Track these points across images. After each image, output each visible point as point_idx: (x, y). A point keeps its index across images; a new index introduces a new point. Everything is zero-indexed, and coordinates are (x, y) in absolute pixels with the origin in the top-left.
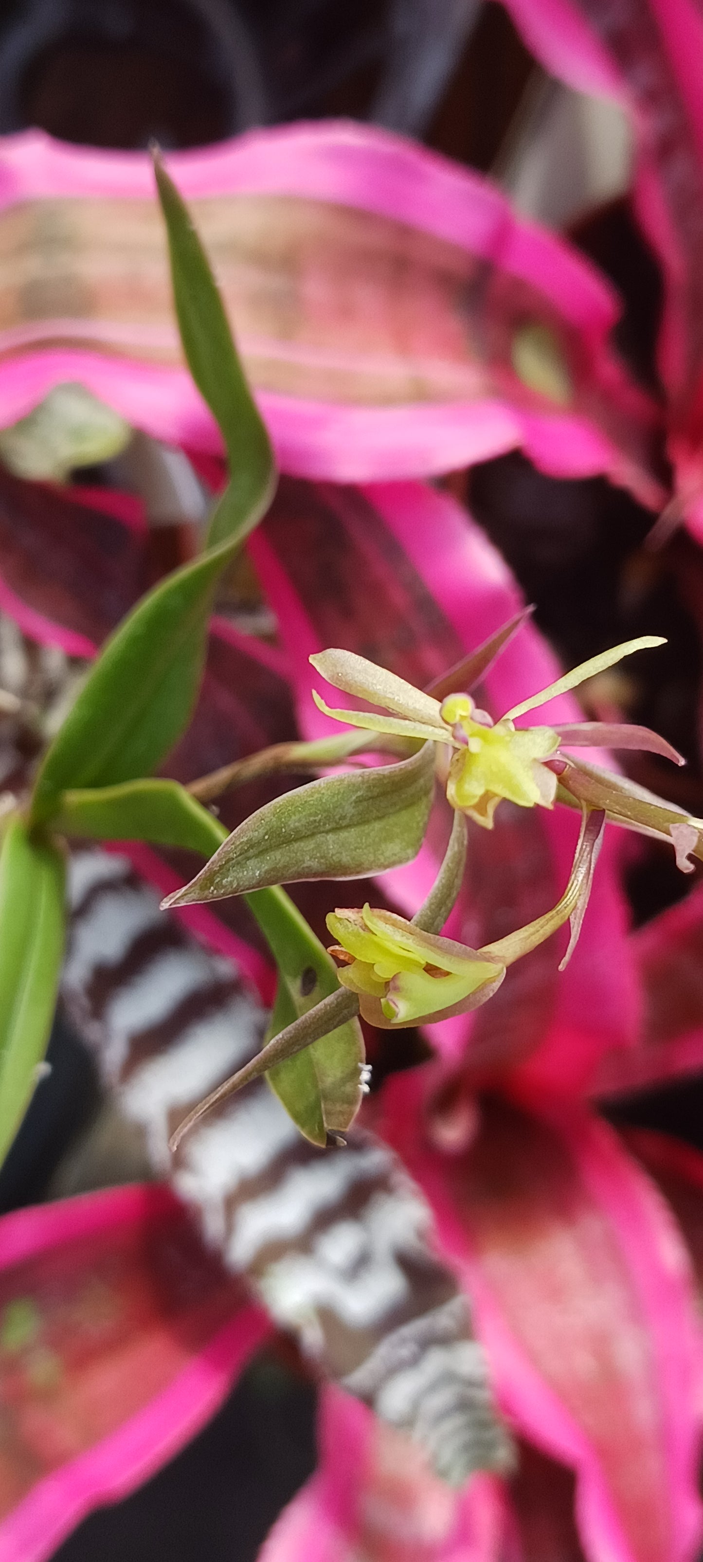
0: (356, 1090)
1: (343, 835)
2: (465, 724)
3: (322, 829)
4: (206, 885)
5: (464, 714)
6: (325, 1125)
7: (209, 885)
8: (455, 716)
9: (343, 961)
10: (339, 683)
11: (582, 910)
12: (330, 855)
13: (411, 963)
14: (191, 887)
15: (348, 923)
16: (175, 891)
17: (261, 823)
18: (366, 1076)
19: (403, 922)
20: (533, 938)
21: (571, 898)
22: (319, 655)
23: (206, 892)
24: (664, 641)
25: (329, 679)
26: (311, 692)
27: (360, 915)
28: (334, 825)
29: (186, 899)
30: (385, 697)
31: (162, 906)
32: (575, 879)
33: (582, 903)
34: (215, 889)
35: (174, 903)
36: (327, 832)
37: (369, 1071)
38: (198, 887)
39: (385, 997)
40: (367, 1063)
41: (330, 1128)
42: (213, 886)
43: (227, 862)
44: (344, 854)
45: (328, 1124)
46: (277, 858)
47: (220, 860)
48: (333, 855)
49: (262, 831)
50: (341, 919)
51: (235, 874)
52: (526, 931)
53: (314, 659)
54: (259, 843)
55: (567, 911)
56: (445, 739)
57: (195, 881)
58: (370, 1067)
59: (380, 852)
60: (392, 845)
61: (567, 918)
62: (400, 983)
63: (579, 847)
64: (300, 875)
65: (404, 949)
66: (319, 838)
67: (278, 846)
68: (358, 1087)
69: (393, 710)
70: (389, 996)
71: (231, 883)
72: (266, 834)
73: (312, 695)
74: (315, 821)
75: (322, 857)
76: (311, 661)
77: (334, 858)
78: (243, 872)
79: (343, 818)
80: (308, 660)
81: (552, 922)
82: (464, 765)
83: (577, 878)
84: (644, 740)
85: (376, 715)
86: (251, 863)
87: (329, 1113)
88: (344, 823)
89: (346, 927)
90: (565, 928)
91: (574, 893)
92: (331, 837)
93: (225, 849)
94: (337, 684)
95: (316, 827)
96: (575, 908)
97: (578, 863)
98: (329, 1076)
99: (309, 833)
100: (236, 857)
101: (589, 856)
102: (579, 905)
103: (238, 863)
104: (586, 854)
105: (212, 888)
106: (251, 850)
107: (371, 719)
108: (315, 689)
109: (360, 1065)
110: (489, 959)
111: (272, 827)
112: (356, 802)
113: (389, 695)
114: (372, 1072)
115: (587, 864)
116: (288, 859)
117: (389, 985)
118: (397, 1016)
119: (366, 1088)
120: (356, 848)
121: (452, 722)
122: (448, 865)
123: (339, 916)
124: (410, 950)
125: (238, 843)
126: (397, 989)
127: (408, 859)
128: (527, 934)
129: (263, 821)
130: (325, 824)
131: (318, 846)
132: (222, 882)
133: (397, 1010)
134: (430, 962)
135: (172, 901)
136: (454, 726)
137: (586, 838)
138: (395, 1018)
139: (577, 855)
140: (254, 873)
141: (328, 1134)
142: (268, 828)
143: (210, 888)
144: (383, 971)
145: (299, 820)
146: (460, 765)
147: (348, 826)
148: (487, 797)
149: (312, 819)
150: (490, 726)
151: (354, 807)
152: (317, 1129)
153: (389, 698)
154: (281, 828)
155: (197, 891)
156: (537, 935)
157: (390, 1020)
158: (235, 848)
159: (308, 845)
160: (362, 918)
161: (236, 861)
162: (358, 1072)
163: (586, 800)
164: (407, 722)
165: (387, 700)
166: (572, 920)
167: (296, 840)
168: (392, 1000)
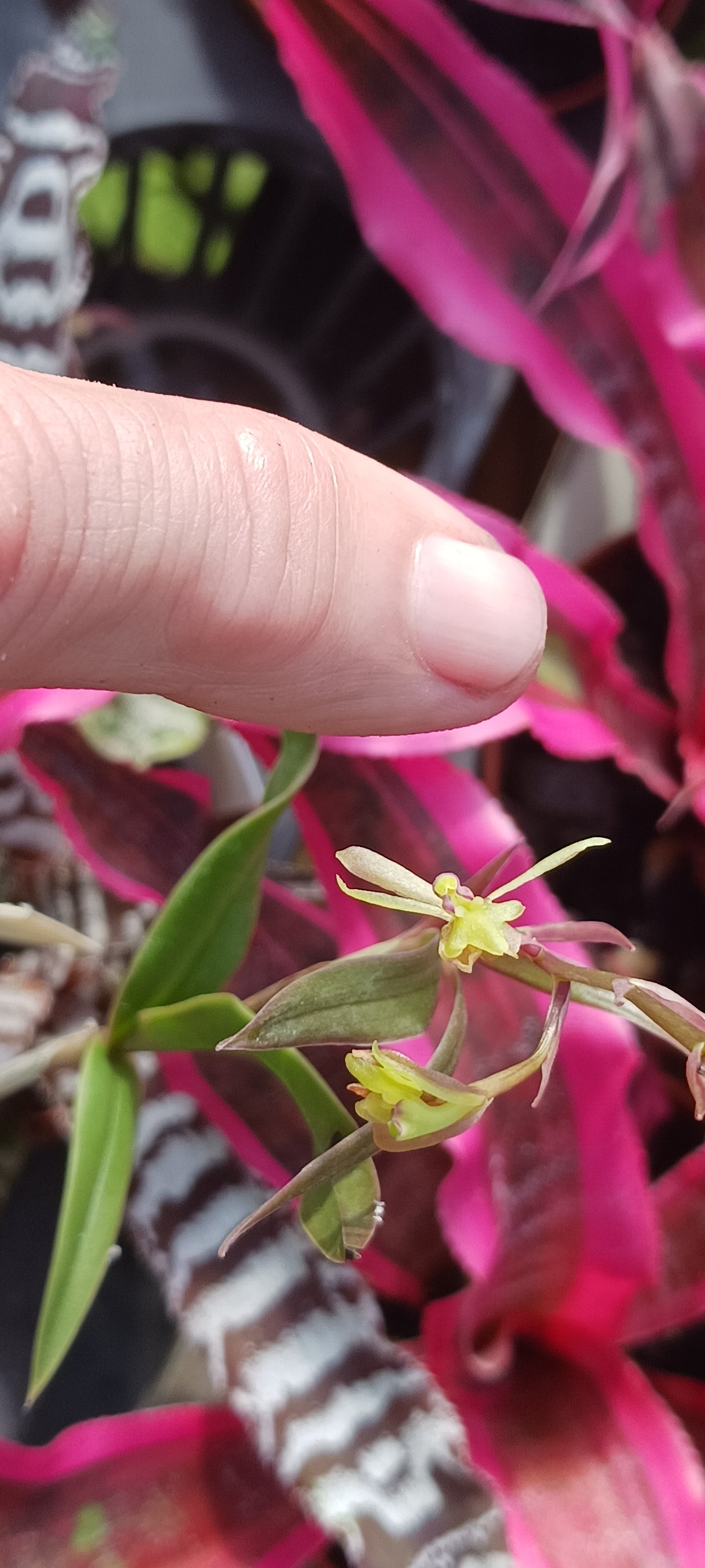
0: (372, 1220)
1: (365, 1008)
2: (453, 896)
3: (347, 1001)
4: (253, 1035)
5: (451, 888)
6: (345, 1243)
7: (255, 1036)
8: (445, 890)
9: (360, 1096)
10: (358, 872)
11: (551, 1060)
12: (353, 1023)
13: (409, 1091)
14: (240, 1035)
15: (362, 1061)
16: (229, 1037)
17: (298, 991)
18: (379, 1210)
19: (404, 1059)
20: (510, 1078)
21: (543, 1050)
22: (344, 851)
23: (253, 1042)
24: (609, 841)
25: (351, 869)
26: (336, 877)
27: (372, 1054)
28: (356, 999)
29: (238, 1044)
30: (394, 883)
31: (218, 1048)
32: (546, 1035)
33: (552, 1055)
34: (260, 1040)
35: (227, 1046)
36: (352, 1004)
37: (382, 1206)
38: (246, 1036)
39: (391, 1119)
40: (382, 1201)
41: (349, 1245)
42: (258, 1037)
43: (270, 1019)
44: (365, 1024)
45: (347, 1242)
46: (310, 1022)
47: (265, 1016)
48: (356, 1024)
49: (298, 998)
50: (356, 1058)
51: (276, 1030)
52: (505, 1073)
53: (340, 854)
54: (296, 1007)
55: (540, 1060)
56: (439, 914)
57: (245, 1031)
58: (383, 1203)
59: (393, 1024)
60: (404, 1019)
61: (538, 1066)
62: (404, 1107)
63: (549, 1012)
64: (328, 1039)
65: (405, 1078)
66: (345, 1009)
67: (311, 1012)
68: (374, 1218)
69: (399, 893)
70: (394, 1119)
71: (273, 1037)
72: (301, 1000)
73: (336, 879)
74: (341, 994)
75: (347, 1025)
76: (337, 856)
77: (357, 1026)
78: (283, 1029)
79: (364, 993)
80: (335, 855)
81: (527, 1068)
82: (452, 930)
83: (548, 1035)
84: (607, 935)
85: (385, 894)
86: (290, 1023)
87: (348, 1235)
88: (365, 997)
89: (361, 1064)
90: (538, 1073)
91: (545, 1047)
92: (354, 1009)
93: (268, 1008)
94: (356, 873)
95: (342, 999)
96: (545, 1059)
97: (548, 1024)
98: (350, 1211)
99: (336, 1004)
100: (279, 1016)
101: (557, 1018)
102: (549, 1057)
103: (279, 1022)
104: (554, 1016)
105: (258, 1039)
106: (290, 1012)
107: (381, 897)
108: (338, 874)
109: (376, 1202)
110: (475, 1091)
111: (307, 996)
112: (374, 980)
113: (397, 882)
114: (385, 1208)
115: (555, 1025)
116: (319, 1023)
117: (396, 1111)
118: (400, 1134)
119: (379, 1219)
120: (375, 1019)
121: (442, 895)
122: (448, 1035)
123: (355, 1056)
124: (410, 1079)
125: (279, 1004)
126: (400, 1113)
127: (417, 1033)
128: (505, 1075)
129: (299, 990)
130: (349, 998)
131: (344, 1016)
132: (266, 1037)
133: (400, 1129)
134: (426, 1091)
135: (226, 1044)
136: (443, 898)
137: (555, 1004)
138: (398, 1136)
139: (548, 1017)
140: (292, 1032)
141: (347, 1250)
142: (303, 995)
143: (256, 1039)
144: (391, 1097)
145: (328, 992)
146: (449, 931)
147: (368, 1001)
148: (467, 951)
149: (339, 992)
150: (472, 899)
151: (373, 985)
152: (338, 1250)
153: (397, 884)
154: (314, 996)
155: (246, 1040)
156: (513, 1076)
157: (395, 1138)
158: (277, 1008)
159: (336, 1014)
160: (373, 1056)
161: (278, 1019)
162: (374, 1207)
163: (555, 974)
164: (409, 900)
165: (395, 886)
166: (543, 1068)
167: (326, 1008)
168: (396, 1121)
